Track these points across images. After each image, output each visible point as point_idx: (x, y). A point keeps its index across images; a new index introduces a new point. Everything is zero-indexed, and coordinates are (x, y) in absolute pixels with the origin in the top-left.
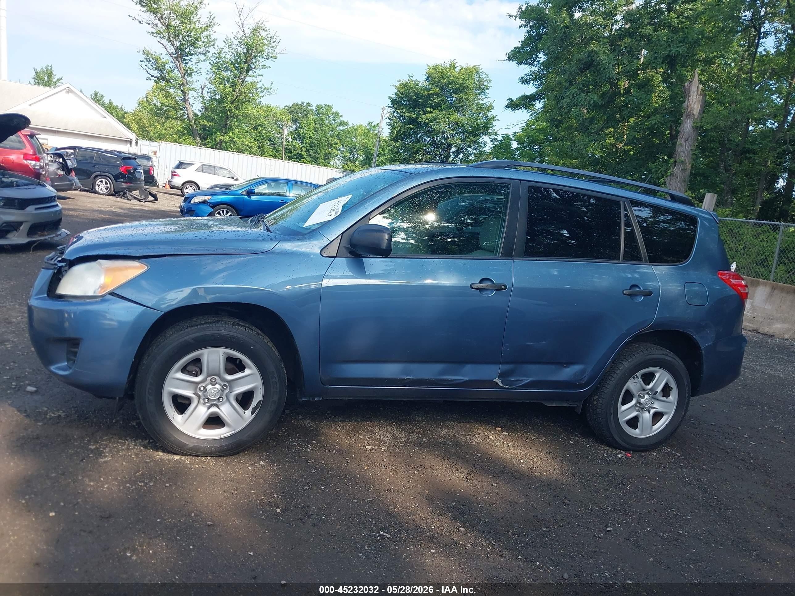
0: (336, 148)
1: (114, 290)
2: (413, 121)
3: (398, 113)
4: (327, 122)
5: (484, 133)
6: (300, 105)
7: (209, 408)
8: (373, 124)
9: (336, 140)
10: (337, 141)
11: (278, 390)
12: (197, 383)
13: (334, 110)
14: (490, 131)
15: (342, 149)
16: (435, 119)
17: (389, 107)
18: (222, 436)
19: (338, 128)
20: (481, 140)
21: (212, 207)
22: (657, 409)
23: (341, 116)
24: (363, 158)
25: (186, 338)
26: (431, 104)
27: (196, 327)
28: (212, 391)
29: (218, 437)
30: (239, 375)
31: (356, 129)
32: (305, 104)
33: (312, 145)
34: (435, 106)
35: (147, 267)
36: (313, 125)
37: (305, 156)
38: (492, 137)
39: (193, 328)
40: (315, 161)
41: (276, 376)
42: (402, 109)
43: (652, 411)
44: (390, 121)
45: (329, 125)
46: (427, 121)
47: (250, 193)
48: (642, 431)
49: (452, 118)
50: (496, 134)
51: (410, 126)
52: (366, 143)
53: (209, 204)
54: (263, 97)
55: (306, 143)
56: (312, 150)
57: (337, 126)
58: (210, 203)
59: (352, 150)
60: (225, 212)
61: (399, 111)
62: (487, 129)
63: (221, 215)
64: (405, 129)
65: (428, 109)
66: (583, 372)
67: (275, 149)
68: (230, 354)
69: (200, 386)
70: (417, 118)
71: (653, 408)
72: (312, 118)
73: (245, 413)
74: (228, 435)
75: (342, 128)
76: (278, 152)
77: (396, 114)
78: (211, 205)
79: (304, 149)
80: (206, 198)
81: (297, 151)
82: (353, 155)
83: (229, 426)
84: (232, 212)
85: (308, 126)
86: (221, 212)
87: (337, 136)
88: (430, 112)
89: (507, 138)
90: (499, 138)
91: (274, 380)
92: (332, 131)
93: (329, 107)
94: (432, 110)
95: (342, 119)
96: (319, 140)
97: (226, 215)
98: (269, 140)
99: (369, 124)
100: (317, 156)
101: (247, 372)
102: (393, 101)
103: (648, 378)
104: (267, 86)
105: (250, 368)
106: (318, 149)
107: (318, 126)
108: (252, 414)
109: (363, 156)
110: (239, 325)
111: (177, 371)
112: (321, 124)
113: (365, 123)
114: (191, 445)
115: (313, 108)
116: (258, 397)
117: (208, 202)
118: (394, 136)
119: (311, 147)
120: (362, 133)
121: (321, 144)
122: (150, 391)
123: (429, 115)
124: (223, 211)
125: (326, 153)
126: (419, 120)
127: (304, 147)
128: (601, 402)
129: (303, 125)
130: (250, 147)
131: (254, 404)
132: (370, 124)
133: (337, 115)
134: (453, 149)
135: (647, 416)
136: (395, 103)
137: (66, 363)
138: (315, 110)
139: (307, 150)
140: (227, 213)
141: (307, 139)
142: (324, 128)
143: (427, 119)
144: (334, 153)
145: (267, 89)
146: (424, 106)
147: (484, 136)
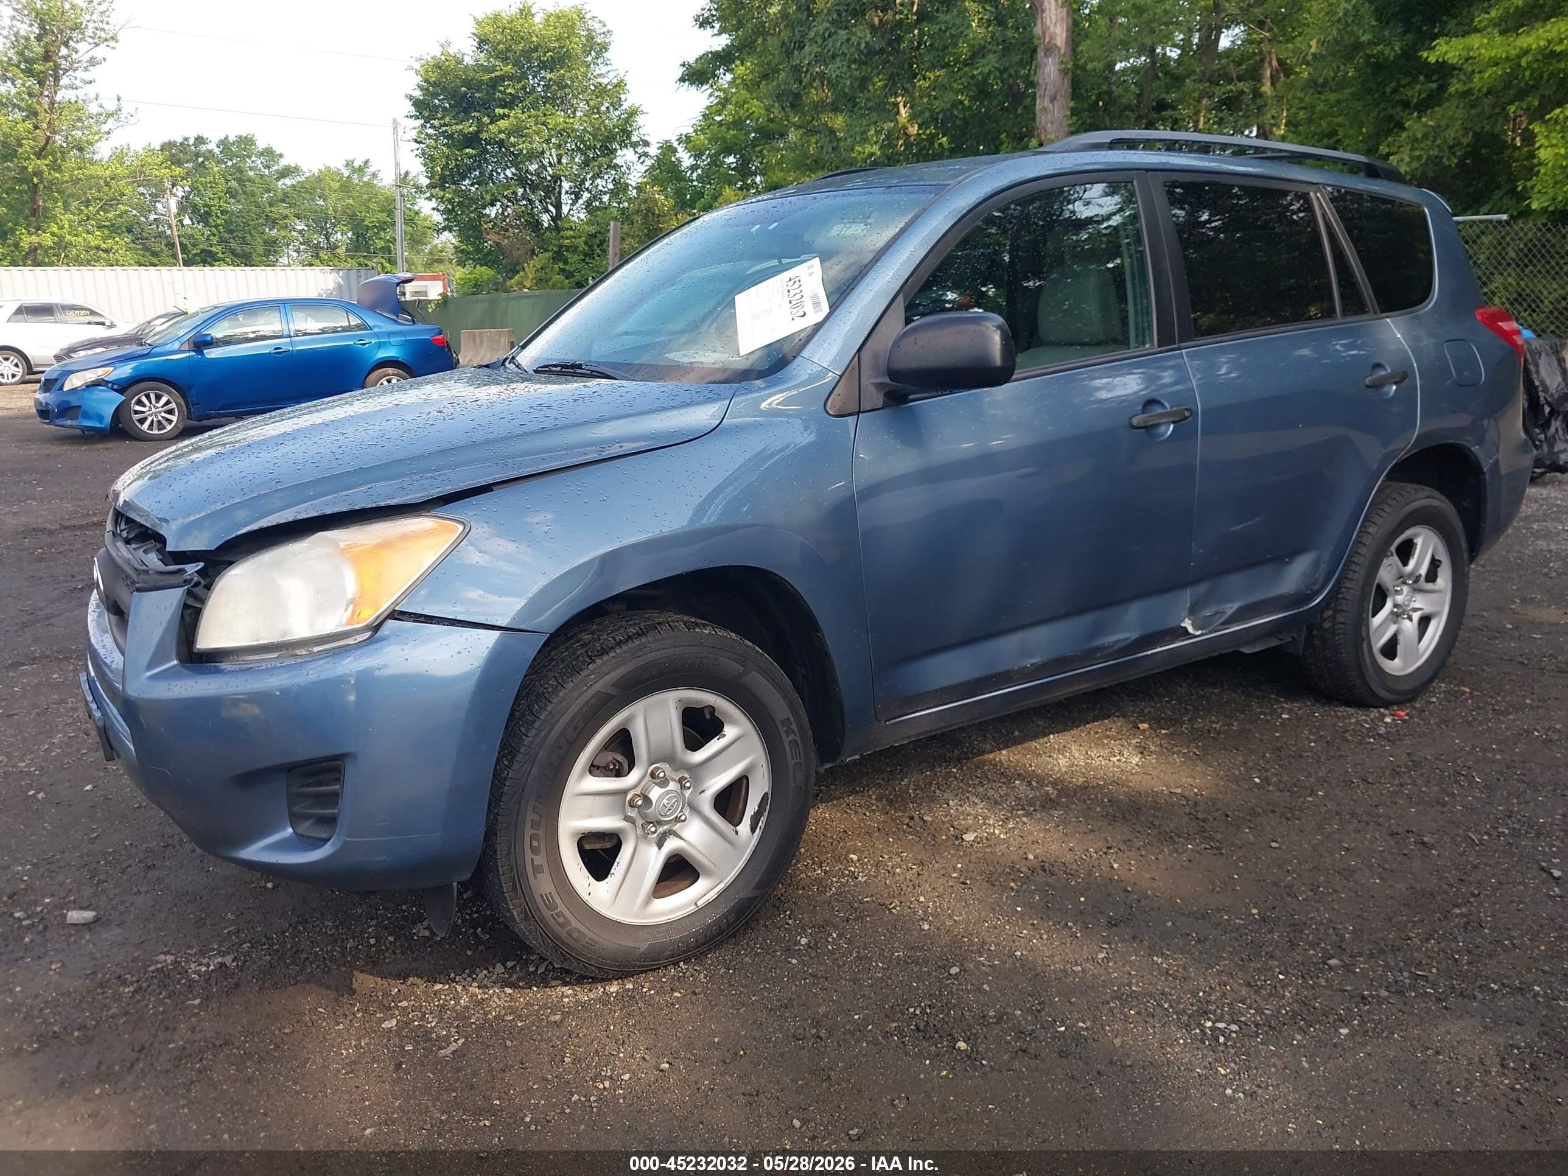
0: (286, 227)
1: (396, 603)
2: (472, 140)
3: (432, 127)
4: (251, 173)
5: (623, 145)
6: (181, 144)
7: (660, 845)
8: (356, 164)
9: (282, 209)
10: (286, 212)
11: (802, 760)
12: (625, 792)
13: (261, 145)
14: (634, 139)
15: (299, 228)
16: (518, 131)
17: (411, 117)
18: (700, 903)
19: (280, 183)
20: (618, 161)
21: (121, 391)
22: (1421, 609)
23: (281, 156)
24: (351, 239)
25: (598, 686)
26: (500, 99)
27: (612, 654)
28: (665, 801)
29: (692, 908)
30: (714, 746)
31: (319, 179)
32: (191, 141)
33: (232, 227)
34: (510, 103)
35: (461, 528)
36: (222, 186)
37: (220, 255)
38: (639, 150)
39: (606, 658)
40: (246, 260)
41: (794, 727)
42: (443, 118)
43: (1416, 616)
44: (418, 146)
45: (258, 180)
46: (502, 136)
47: (201, 344)
48: (1405, 661)
49: (551, 122)
50: (646, 144)
51: (467, 150)
52: (348, 206)
53: (110, 385)
54: (109, 133)
55: (216, 226)
56: (234, 238)
57: (278, 179)
58: (113, 383)
59: (321, 223)
60: (153, 397)
61: (436, 123)
62: (629, 135)
63: (144, 406)
64: (456, 160)
65: (499, 111)
66: (1316, 564)
67: (147, 249)
68: (690, 700)
69: (629, 797)
70: (479, 132)
71: (1415, 610)
72: (216, 169)
73: (737, 833)
74: (712, 895)
75: (288, 181)
76: (155, 254)
77: (430, 131)
78: (115, 387)
79: (214, 240)
80: (100, 372)
81: (201, 246)
82: (326, 235)
83: (709, 874)
84: (169, 393)
85: (212, 187)
86: (144, 399)
87: (283, 201)
88: (503, 117)
89: (668, 149)
90: (653, 151)
91: (792, 737)
92: (269, 191)
93: (246, 142)
94: (506, 111)
95: (283, 162)
96: (245, 215)
97: (157, 402)
98: (129, 231)
99: (347, 165)
100: (247, 249)
101: (730, 732)
102: (417, 103)
103: (1405, 551)
104: (111, 106)
105: (734, 722)
106: (247, 235)
107: (234, 184)
108: (753, 830)
109: (350, 235)
110: (697, 625)
111: (581, 776)
112: (238, 180)
113: (337, 163)
114: (644, 947)
115: (212, 146)
116: (759, 788)
117: (108, 382)
118: (437, 177)
119: (231, 232)
120: (336, 185)
121: (251, 223)
122: (535, 844)
123: (503, 124)
124: (148, 397)
125: (266, 242)
126: (484, 136)
127: (214, 235)
128: (1342, 620)
129: (201, 188)
130: (106, 251)
131: (752, 807)
132: (349, 164)
133: (269, 154)
134: (566, 185)
135: (1409, 627)
136: (423, 108)
137: (290, 830)
138: (217, 151)
139: (222, 240)
140: (158, 398)
141: (218, 218)
142: (249, 189)
143: (500, 132)
144: (284, 237)
145: (112, 115)
146: (486, 106)
147: (625, 151)
